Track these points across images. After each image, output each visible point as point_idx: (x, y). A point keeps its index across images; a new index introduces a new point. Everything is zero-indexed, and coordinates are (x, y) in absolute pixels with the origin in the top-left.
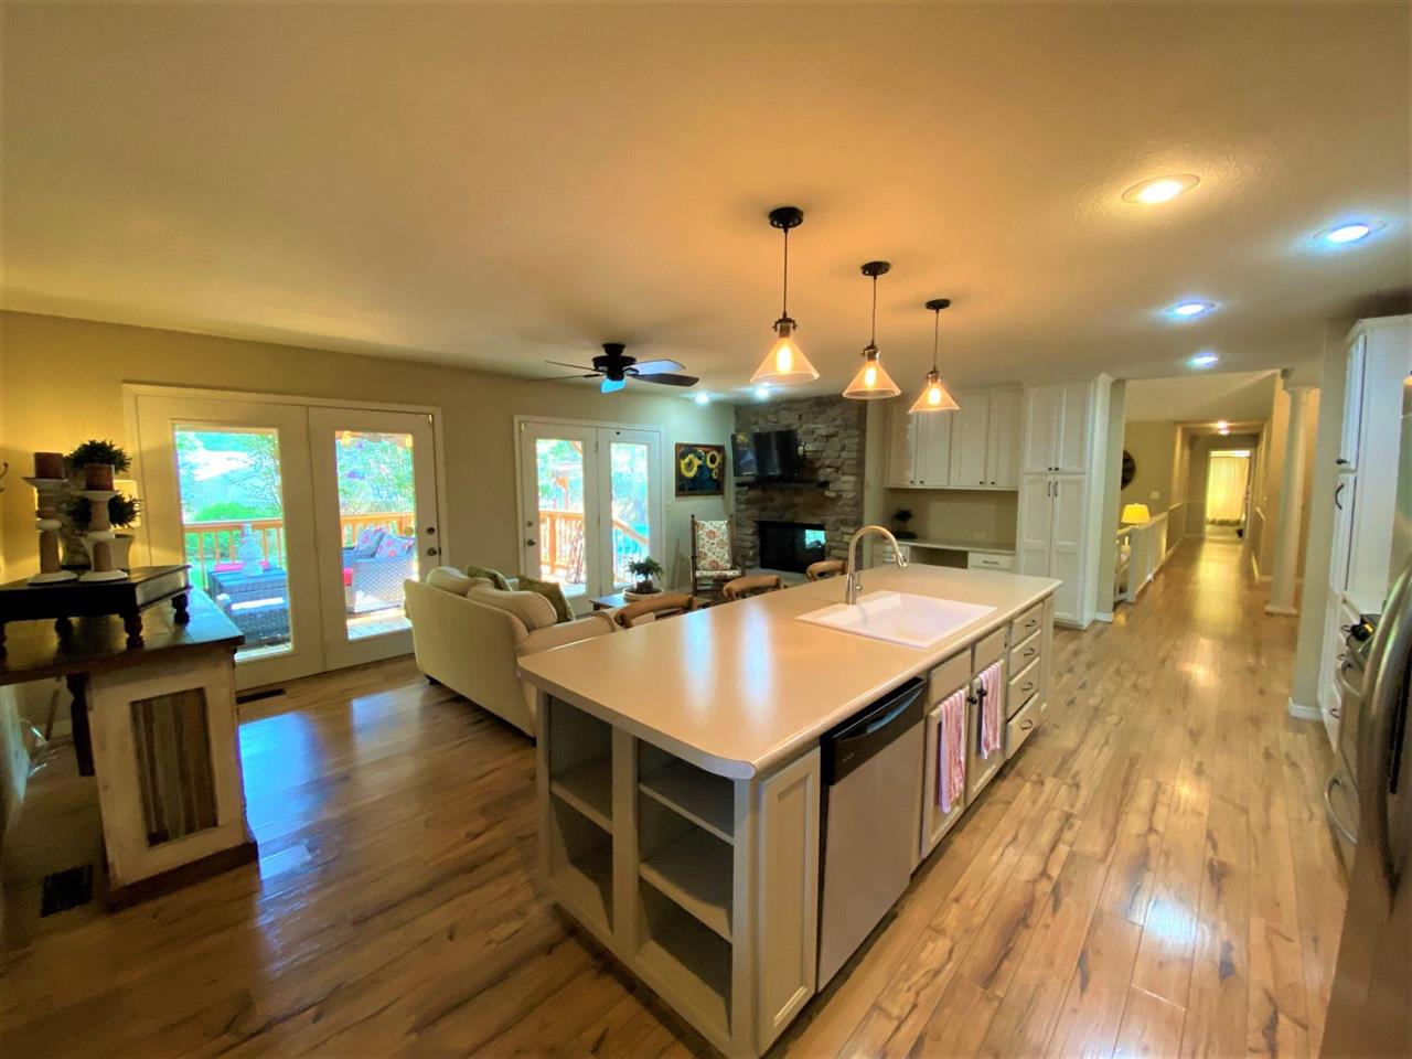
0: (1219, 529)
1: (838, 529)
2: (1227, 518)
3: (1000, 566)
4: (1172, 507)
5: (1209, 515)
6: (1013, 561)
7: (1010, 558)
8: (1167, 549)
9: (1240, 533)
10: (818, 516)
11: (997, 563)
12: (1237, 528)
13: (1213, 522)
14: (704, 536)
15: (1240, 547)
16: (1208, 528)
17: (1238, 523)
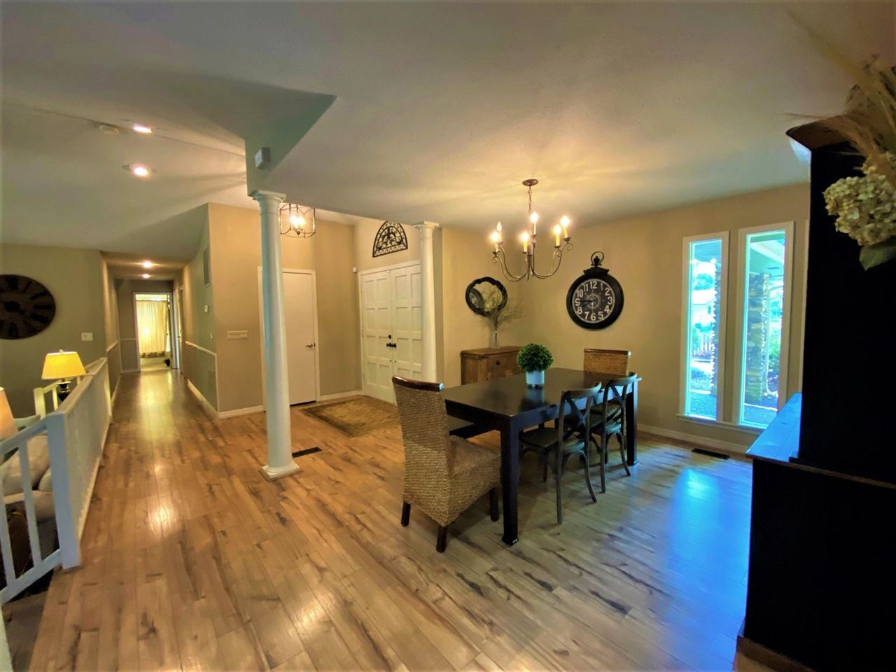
0: (150, 360)
2: (154, 350)
4: (108, 350)
5: (141, 351)
8: (111, 395)
9: (168, 362)
12: (163, 359)
13: (144, 356)
15: (170, 376)
16: (142, 361)
17: (163, 354)
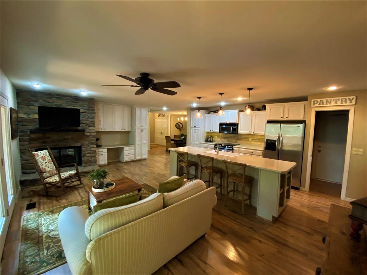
1: (89, 146)
3: (132, 149)
6: (135, 148)
7: (134, 147)
10: (80, 142)
11: (131, 149)
14: (40, 160)
